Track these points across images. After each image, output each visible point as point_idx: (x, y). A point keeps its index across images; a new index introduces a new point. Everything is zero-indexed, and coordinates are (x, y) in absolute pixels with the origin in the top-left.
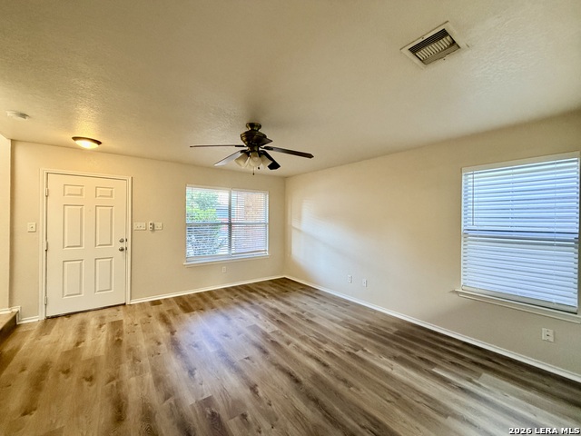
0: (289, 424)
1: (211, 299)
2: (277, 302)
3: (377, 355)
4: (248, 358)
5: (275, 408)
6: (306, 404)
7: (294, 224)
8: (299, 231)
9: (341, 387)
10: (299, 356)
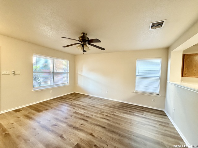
0: (111, 142)
1: (48, 104)
2: (78, 102)
3: (119, 113)
4: (81, 125)
5: (103, 139)
6: (112, 134)
7: (79, 73)
8: (81, 75)
9: (117, 125)
10: (99, 119)
